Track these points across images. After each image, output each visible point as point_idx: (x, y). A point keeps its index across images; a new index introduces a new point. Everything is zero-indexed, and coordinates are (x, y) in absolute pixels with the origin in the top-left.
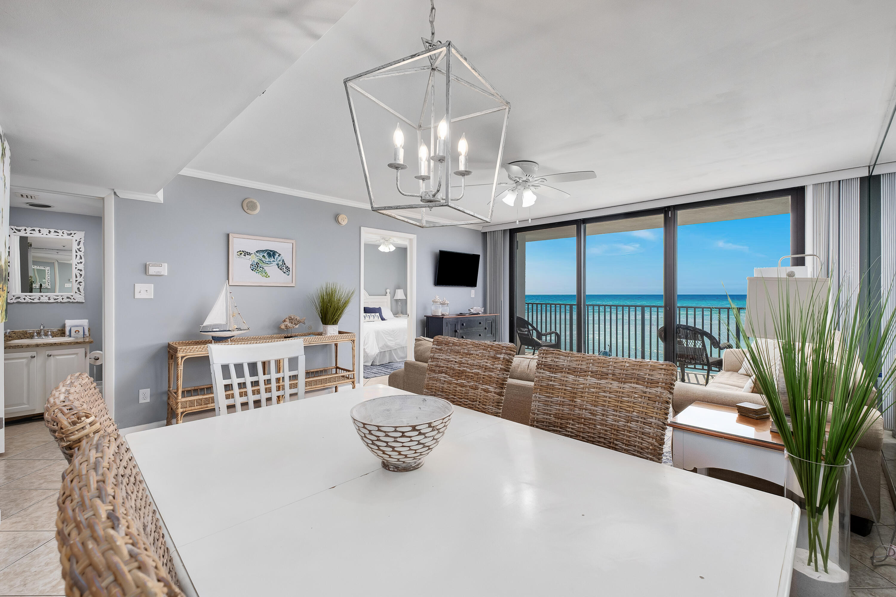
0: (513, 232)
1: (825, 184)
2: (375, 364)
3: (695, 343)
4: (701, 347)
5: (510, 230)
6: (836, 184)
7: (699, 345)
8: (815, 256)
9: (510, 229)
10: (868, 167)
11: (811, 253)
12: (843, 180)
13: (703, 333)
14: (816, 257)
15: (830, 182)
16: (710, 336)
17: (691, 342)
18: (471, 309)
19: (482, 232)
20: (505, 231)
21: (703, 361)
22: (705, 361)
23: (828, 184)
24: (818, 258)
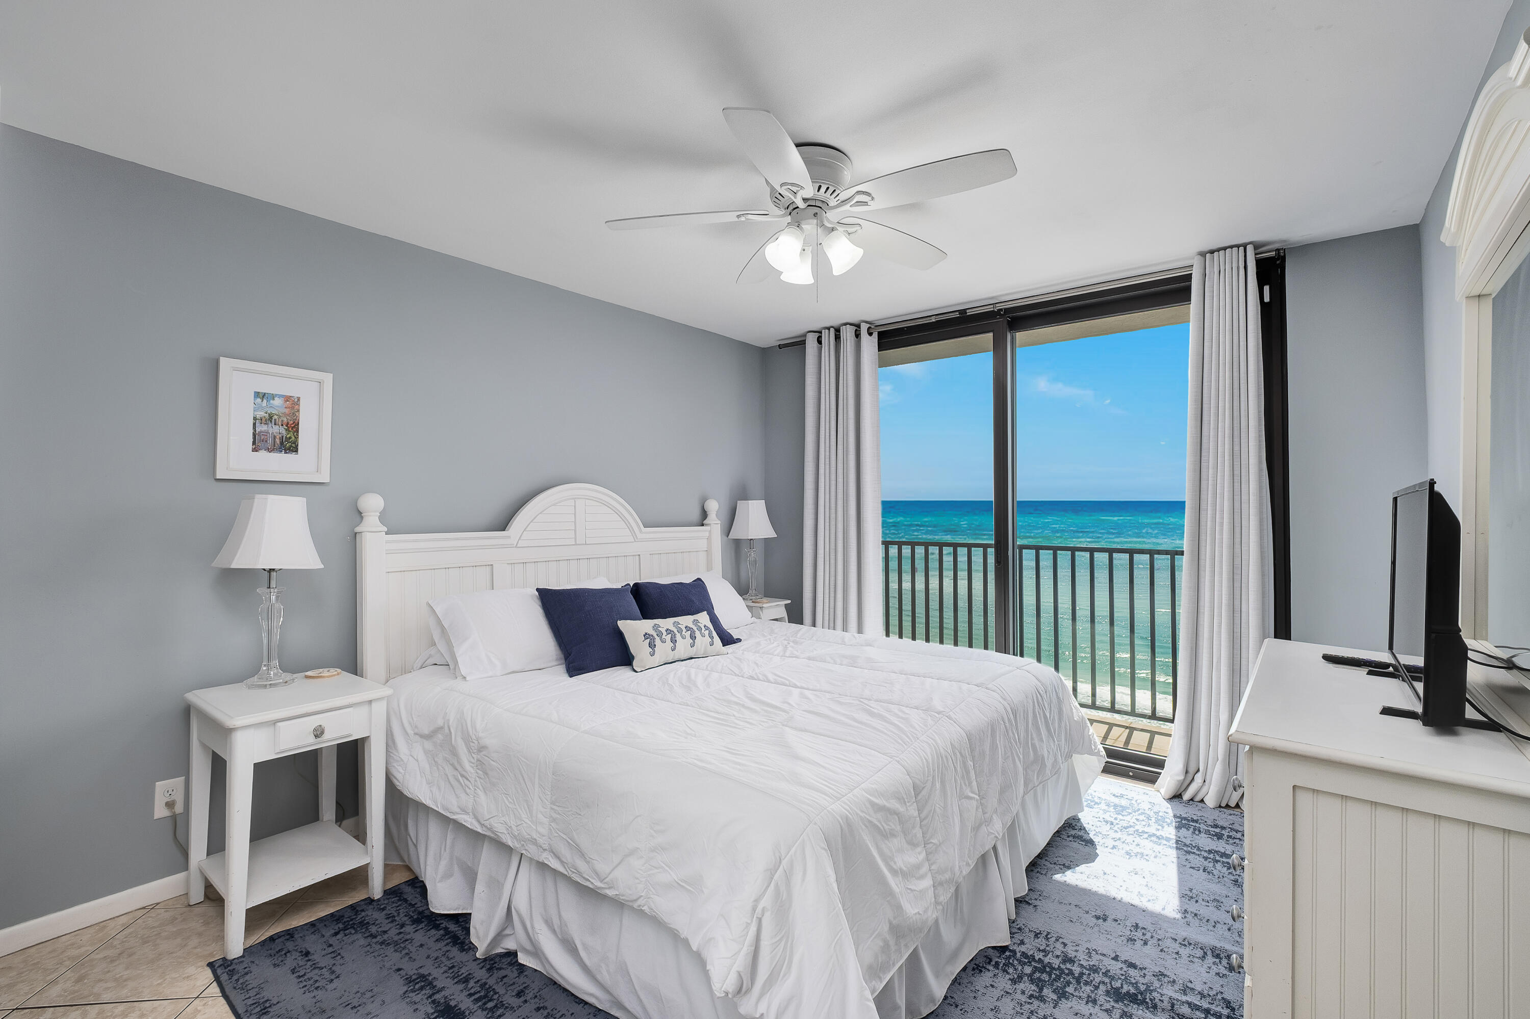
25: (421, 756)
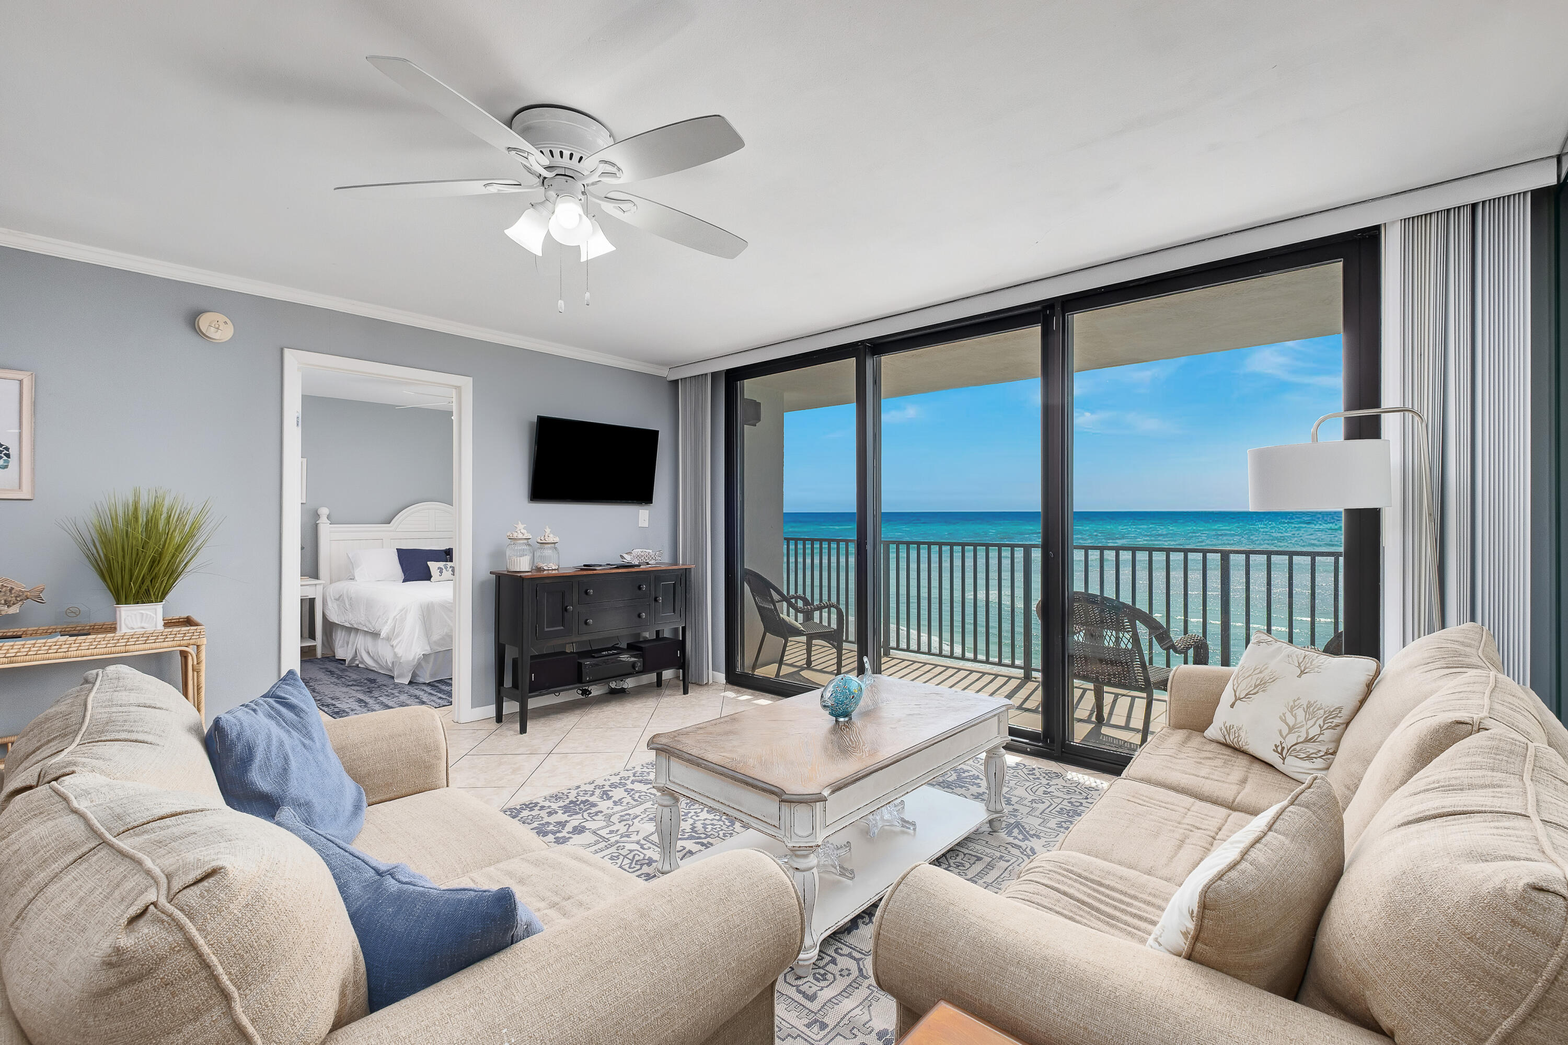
0: (734, 377)
1: (1434, 217)
2: (421, 680)
3: (1117, 638)
4: (1130, 646)
5: (728, 372)
6: (1466, 215)
7: (1126, 642)
8: (1407, 413)
9: (726, 370)
10: (1555, 160)
11: (1398, 404)
12: (1484, 202)
13: (1134, 614)
14: (1411, 414)
15: (1448, 210)
16: (1148, 620)
17: (1109, 633)
18: (625, 556)
20: (714, 375)
21: (1137, 681)
22: (1140, 678)
23: (1444, 215)
24: (1416, 418)
25: (336, 607)
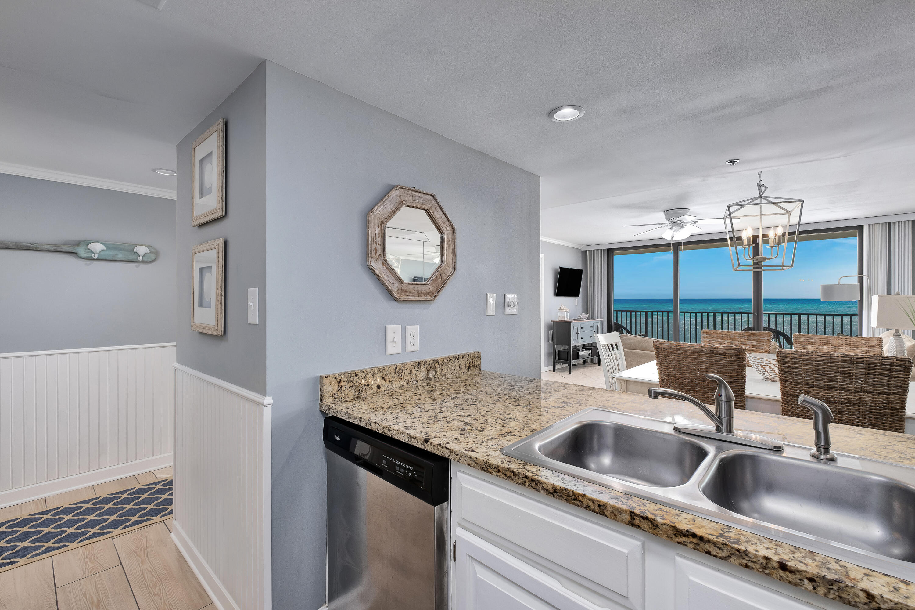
0: (609, 252)
1: (879, 225)
9: (608, 249)
18: (581, 315)
19: (582, 250)
